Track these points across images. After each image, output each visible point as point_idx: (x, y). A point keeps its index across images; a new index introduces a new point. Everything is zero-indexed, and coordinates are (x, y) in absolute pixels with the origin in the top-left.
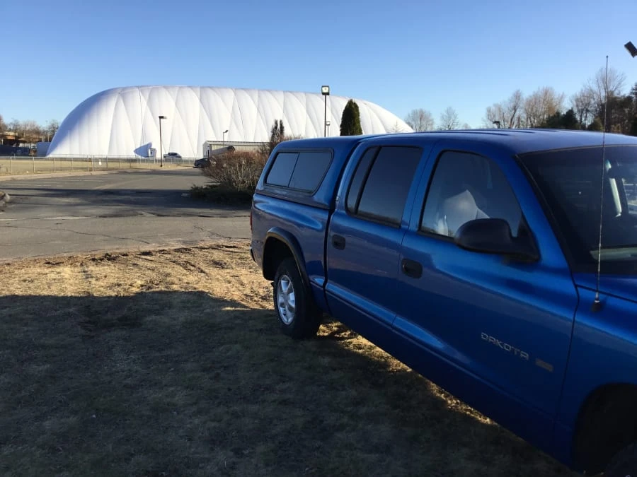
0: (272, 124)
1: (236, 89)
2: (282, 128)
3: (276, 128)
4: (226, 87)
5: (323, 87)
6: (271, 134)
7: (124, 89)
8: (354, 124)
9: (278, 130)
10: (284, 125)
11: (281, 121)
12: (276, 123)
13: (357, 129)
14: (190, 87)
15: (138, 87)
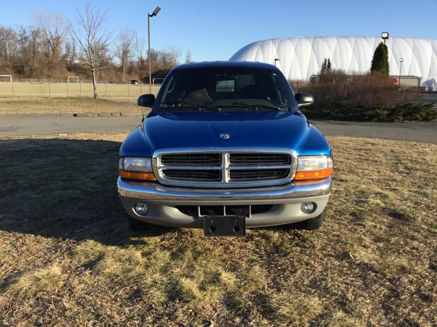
0: (322, 61)
1: (339, 37)
2: (329, 64)
3: (325, 64)
4: (332, 37)
5: (383, 33)
6: (321, 68)
7: (263, 41)
8: (382, 60)
9: (327, 65)
10: (331, 62)
11: (329, 59)
12: (326, 60)
13: (384, 64)
14: (306, 38)
15: (272, 40)
